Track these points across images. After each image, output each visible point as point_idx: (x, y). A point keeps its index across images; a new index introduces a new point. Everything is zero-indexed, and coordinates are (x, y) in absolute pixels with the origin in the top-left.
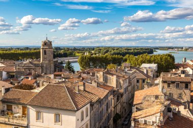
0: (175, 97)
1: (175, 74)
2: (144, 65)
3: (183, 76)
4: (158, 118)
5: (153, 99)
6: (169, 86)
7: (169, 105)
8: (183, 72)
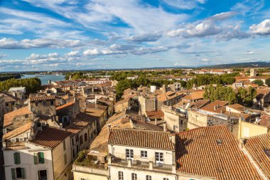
0: (43, 113)
1: (42, 94)
2: (12, 89)
3: (49, 95)
4: (29, 134)
5: (23, 118)
6: (37, 105)
7: (39, 120)
8: (49, 92)
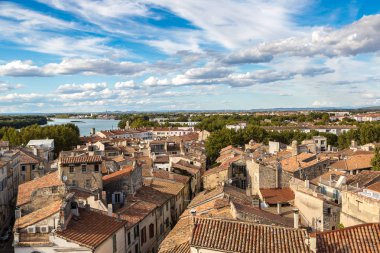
0: (82, 185)
1: (81, 152)
2: (32, 143)
3: (91, 154)
4: (57, 221)
5: (48, 193)
6: (71, 170)
7: (73, 198)
8: (92, 149)
